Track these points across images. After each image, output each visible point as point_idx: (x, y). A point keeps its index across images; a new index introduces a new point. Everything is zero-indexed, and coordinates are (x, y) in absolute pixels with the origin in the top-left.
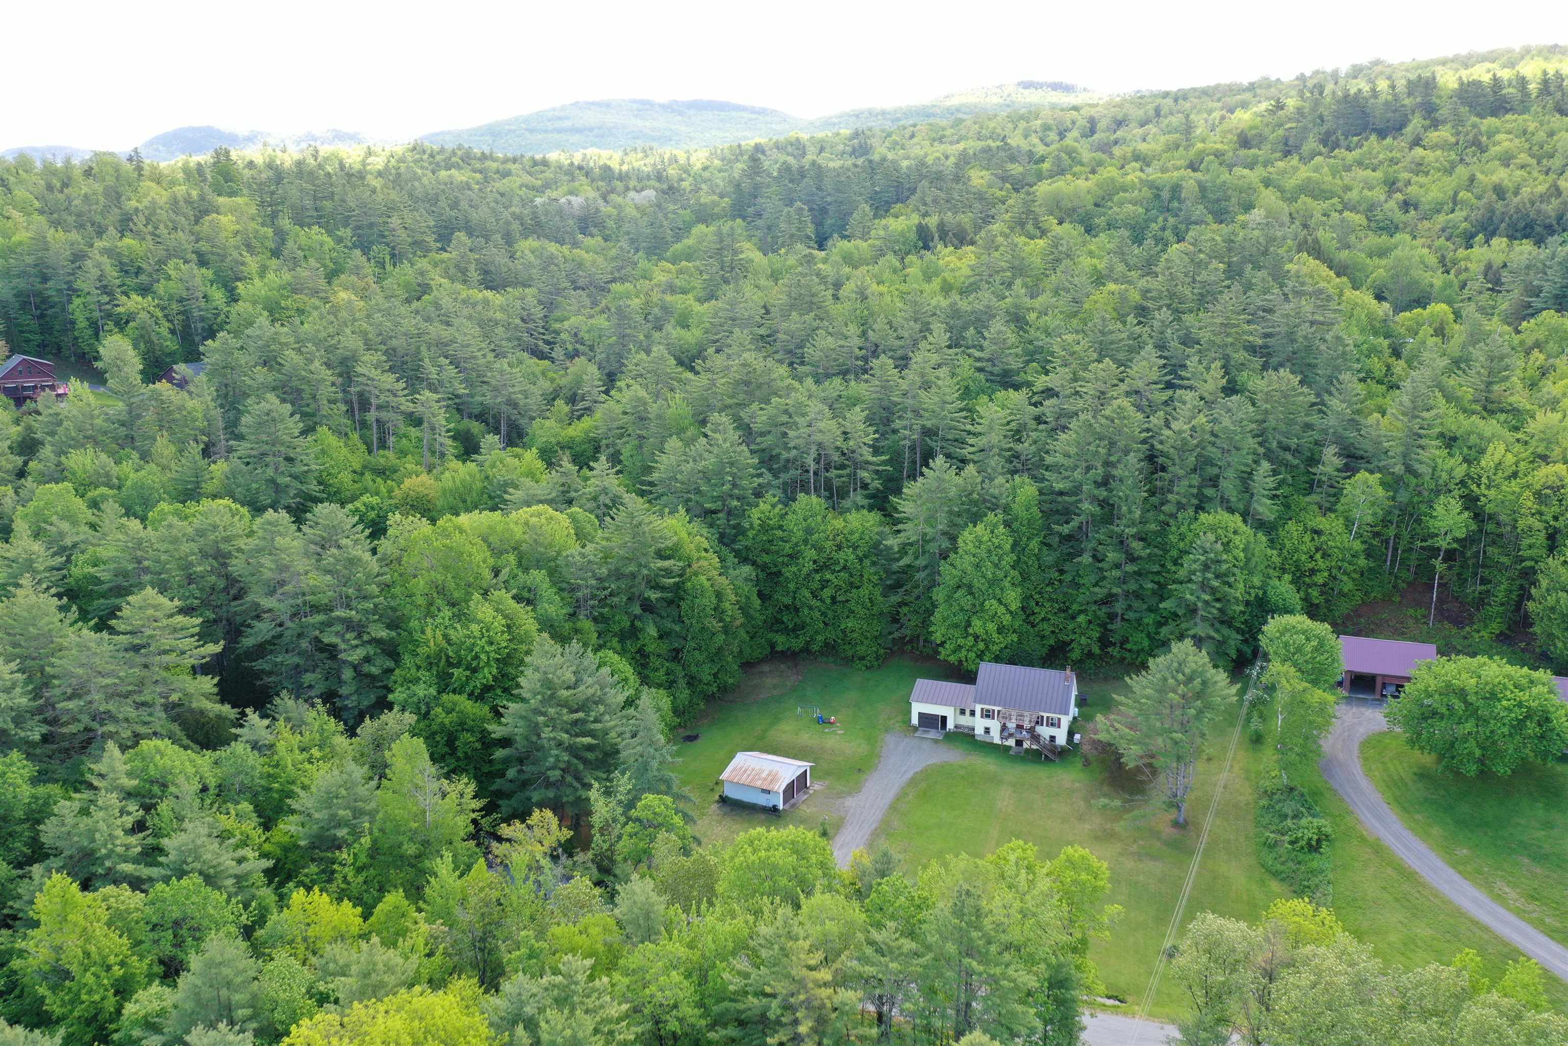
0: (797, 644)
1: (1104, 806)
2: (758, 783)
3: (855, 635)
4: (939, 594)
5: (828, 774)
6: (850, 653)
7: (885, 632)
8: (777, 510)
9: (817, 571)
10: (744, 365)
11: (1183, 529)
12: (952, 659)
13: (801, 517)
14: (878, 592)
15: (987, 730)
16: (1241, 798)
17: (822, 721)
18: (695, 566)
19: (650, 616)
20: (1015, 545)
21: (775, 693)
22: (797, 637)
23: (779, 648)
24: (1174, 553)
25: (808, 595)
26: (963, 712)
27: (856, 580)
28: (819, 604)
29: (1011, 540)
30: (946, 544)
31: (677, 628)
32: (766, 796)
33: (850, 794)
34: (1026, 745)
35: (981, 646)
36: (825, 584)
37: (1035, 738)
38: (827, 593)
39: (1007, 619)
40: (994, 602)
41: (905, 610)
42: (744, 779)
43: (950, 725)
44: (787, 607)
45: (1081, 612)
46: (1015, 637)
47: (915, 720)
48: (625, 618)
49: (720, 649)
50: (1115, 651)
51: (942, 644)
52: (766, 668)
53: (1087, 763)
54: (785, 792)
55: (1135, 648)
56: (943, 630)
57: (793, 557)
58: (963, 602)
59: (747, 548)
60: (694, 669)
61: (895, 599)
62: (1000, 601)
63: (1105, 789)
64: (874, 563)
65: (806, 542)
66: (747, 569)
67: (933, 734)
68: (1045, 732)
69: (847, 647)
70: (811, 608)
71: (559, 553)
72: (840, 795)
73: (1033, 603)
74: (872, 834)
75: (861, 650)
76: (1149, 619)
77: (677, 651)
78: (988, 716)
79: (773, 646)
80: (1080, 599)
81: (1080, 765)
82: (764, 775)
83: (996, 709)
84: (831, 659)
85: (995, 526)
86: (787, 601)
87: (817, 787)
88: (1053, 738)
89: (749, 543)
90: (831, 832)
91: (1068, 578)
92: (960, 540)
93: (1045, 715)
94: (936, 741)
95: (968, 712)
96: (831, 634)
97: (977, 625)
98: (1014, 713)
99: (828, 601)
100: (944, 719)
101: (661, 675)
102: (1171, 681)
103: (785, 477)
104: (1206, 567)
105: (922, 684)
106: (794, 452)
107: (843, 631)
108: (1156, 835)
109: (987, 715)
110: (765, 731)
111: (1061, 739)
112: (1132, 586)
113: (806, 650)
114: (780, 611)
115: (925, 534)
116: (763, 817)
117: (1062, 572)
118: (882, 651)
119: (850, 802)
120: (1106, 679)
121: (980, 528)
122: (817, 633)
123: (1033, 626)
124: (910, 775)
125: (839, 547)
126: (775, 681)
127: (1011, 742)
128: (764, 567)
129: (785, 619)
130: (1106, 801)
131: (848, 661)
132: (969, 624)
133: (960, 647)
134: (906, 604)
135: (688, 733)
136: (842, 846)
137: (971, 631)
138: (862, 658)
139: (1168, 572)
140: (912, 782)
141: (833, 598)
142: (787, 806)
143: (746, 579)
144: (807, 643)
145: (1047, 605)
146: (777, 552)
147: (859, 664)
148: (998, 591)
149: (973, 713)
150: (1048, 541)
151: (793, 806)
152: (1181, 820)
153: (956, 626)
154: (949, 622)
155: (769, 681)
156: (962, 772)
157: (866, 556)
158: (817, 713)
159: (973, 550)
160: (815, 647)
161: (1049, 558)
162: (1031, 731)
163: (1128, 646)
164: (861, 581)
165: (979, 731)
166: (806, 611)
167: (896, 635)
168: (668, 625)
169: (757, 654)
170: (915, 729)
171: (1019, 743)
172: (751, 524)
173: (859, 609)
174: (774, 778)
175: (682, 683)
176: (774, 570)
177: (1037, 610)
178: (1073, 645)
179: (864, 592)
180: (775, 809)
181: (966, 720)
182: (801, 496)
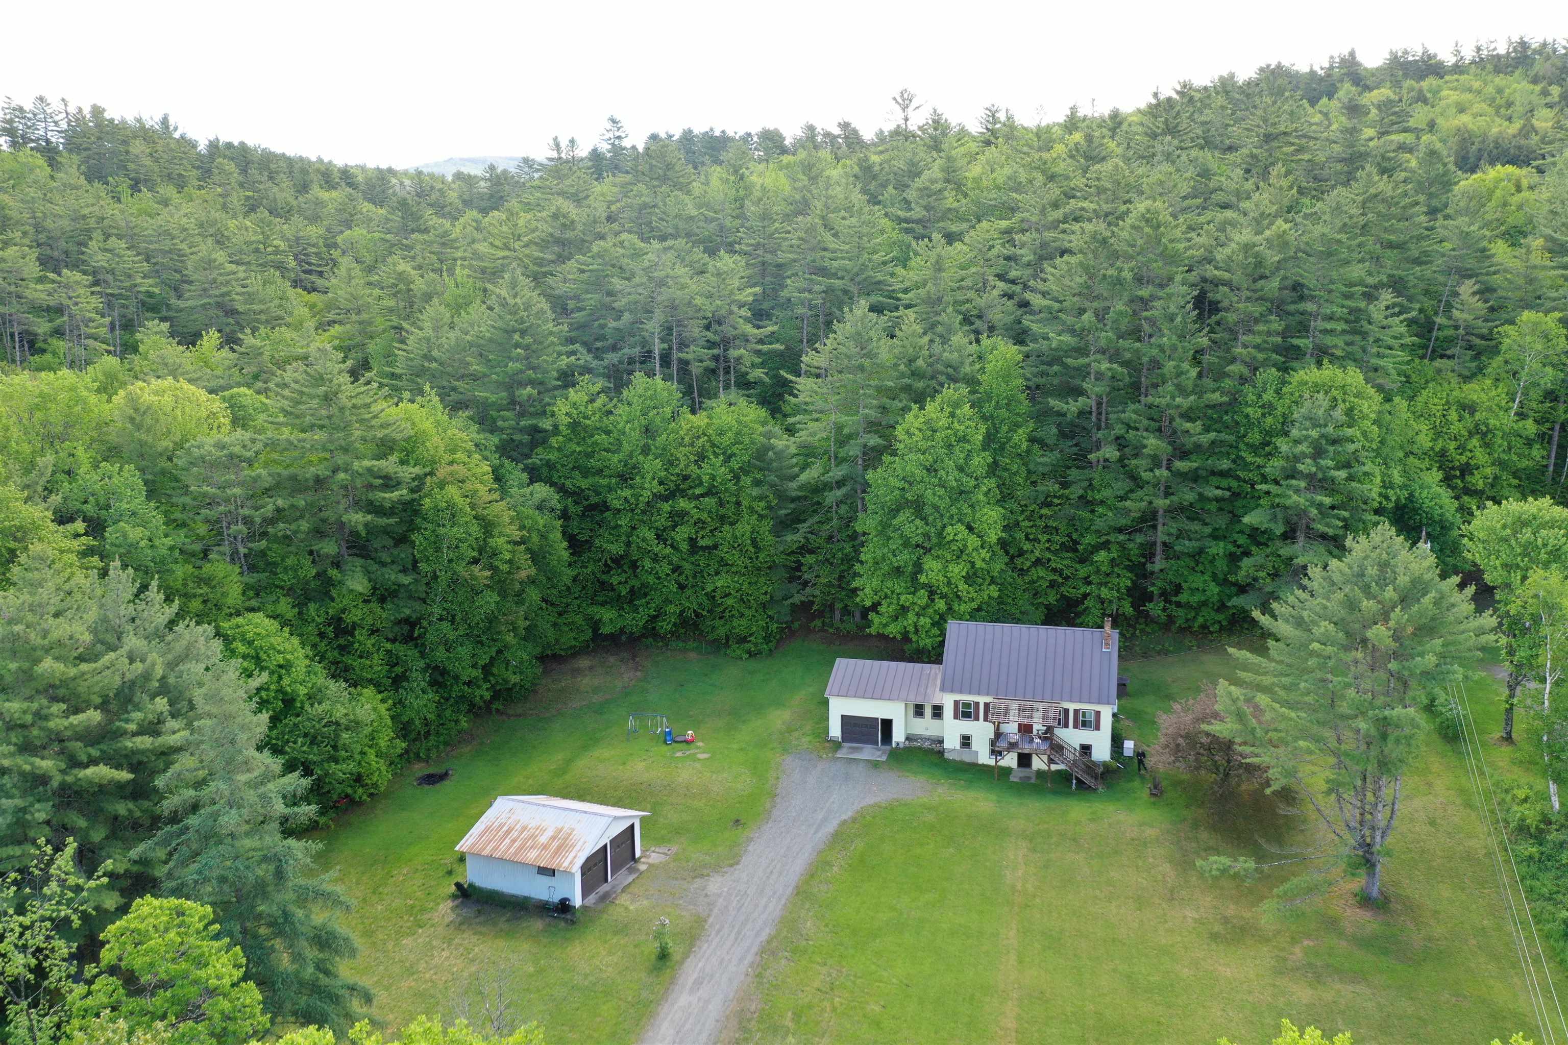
0: (635, 620)
1: (1224, 871)
2: (531, 856)
3: (729, 602)
4: (867, 523)
5: (678, 831)
6: (722, 632)
7: (778, 595)
8: (599, 403)
9: (666, 499)
10: (555, 216)
11: (1268, 396)
12: (893, 630)
13: (637, 408)
14: (766, 527)
15: (966, 741)
16: (1472, 843)
17: (669, 738)
18: (442, 472)
19: (359, 561)
20: (989, 438)
21: (596, 699)
22: (636, 610)
23: (606, 630)
24: (1255, 437)
25: (650, 535)
26: (919, 711)
27: (729, 510)
28: (668, 550)
29: (983, 429)
30: (874, 440)
31: (406, 580)
32: (545, 880)
33: (717, 868)
34: (1038, 763)
35: (941, 605)
36: (678, 517)
37: (1057, 748)
38: (682, 533)
39: (981, 558)
40: (961, 527)
41: (810, 559)
42: (505, 849)
43: (898, 736)
44: (617, 561)
45: (1097, 548)
46: (994, 591)
47: (835, 730)
48: (307, 562)
49: (491, 620)
50: (1155, 608)
51: (875, 607)
52: (584, 663)
53: (1157, 791)
54: (586, 868)
55: (1195, 599)
56: (875, 583)
57: (625, 478)
58: (908, 529)
59: (550, 465)
60: (441, 654)
61: (793, 539)
62: (970, 529)
63: (1204, 835)
64: (757, 483)
65: (646, 451)
66: (541, 491)
67: (868, 753)
68: (1072, 737)
69: (718, 623)
70: (655, 559)
71: (179, 445)
72: (699, 872)
73: (1020, 536)
74: (762, 951)
75: (740, 625)
76: (1218, 549)
77: (412, 623)
78: (967, 715)
79: (595, 625)
80: (1099, 524)
81: (1144, 793)
82: (543, 839)
83: (982, 700)
84: (691, 644)
85: (956, 405)
86: (616, 549)
87: (655, 858)
88: (1086, 749)
89: (553, 456)
90: (675, 950)
91: (1076, 491)
92: (899, 432)
93: (1072, 707)
94: (875, 765)
95: (928, 711)
96: (691, 602)
97: (933, 570)
98: (1014, 705)
99: (684, 547)
100: (887, 725)
101: (377, 665)
102: (1368, 605)
103: (612, 358)
104: (1318, 453)
105: (844, 667)
106: (627, 317)
107: (711, 597)
108: (1331, 924)
109: (965, 712)
110: (569, 762)
111: (1102, 752)
112: (1188, 496)
113: (650, 631)
114: (607, 569)
115: (839, 428)
116: (538, 924)
117: (1065, 485)
118: (774, 627)
119: (715, 885)
120: (1145, 655)
121: (931, 407)
122: (668, 601)
123: (1022, 572)
124: (831, 827)
125: (701, 457)
126: (596, 682)
127: (1010, 760)
128: (577, 495)
129: (615, 580)
130: (1225, 860)
131: (720, 646)
132: (918, 568)
133: (904, 609)
134: (811, 552)
135: (431, 770)
136: (698, 983)
137: (923, 579)
138: (743, 640)
139: (1246, 466)
140: (838, 838)
141: (692, 541)
142: (592, 898)
143: (540, 508)
144: (654, 618)
145: (1043, 538)
146: (600, 472)
147: (736, 650)
148: (966, 510)
149: (938, 712)
150: (1039, 434)
151: (604, 898)
152: (1375, 893)
153: (898, 571)
154: (885, 568)
155: (586, 682)
156: (930, 818)
157: (745, 471)
158: (662, 725)
159: (923, 445)
160: (664, 626)
161: (1044, 460)
162: (1048, 735)
163: (1183, 597)
164: (738, 513)
165: (952, 743)
166: (647, 564)
167: (797, 599)
168: (392, 576)
169: (569, 639)
170: (836, 745)
171: (1024, 760)
172: (556, 427)
173: (734, 557)
174: (563, 842)
175: (418, 679)
176: (594, 500)
177: (1027, 546)
178: (1088, 603)
179: (744, 528)
180: (564, 907)
181: (925, 727)
182: (639, 378)
